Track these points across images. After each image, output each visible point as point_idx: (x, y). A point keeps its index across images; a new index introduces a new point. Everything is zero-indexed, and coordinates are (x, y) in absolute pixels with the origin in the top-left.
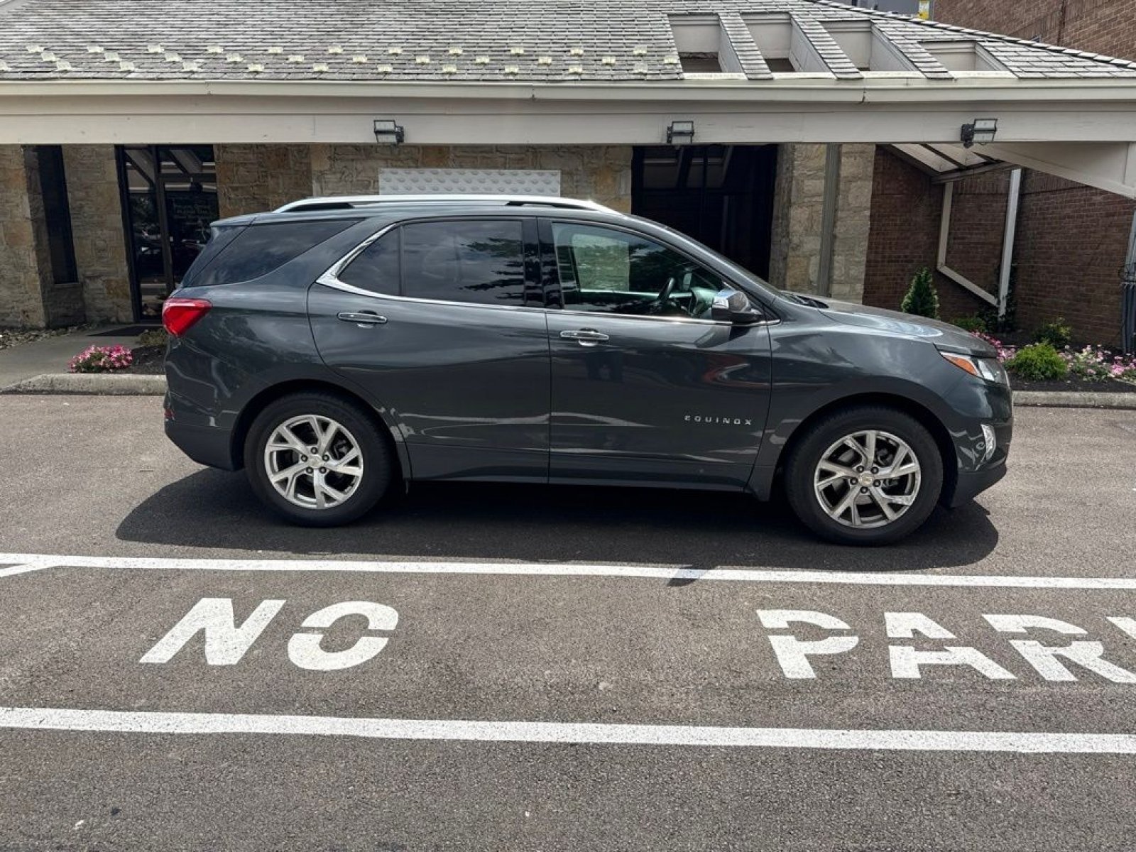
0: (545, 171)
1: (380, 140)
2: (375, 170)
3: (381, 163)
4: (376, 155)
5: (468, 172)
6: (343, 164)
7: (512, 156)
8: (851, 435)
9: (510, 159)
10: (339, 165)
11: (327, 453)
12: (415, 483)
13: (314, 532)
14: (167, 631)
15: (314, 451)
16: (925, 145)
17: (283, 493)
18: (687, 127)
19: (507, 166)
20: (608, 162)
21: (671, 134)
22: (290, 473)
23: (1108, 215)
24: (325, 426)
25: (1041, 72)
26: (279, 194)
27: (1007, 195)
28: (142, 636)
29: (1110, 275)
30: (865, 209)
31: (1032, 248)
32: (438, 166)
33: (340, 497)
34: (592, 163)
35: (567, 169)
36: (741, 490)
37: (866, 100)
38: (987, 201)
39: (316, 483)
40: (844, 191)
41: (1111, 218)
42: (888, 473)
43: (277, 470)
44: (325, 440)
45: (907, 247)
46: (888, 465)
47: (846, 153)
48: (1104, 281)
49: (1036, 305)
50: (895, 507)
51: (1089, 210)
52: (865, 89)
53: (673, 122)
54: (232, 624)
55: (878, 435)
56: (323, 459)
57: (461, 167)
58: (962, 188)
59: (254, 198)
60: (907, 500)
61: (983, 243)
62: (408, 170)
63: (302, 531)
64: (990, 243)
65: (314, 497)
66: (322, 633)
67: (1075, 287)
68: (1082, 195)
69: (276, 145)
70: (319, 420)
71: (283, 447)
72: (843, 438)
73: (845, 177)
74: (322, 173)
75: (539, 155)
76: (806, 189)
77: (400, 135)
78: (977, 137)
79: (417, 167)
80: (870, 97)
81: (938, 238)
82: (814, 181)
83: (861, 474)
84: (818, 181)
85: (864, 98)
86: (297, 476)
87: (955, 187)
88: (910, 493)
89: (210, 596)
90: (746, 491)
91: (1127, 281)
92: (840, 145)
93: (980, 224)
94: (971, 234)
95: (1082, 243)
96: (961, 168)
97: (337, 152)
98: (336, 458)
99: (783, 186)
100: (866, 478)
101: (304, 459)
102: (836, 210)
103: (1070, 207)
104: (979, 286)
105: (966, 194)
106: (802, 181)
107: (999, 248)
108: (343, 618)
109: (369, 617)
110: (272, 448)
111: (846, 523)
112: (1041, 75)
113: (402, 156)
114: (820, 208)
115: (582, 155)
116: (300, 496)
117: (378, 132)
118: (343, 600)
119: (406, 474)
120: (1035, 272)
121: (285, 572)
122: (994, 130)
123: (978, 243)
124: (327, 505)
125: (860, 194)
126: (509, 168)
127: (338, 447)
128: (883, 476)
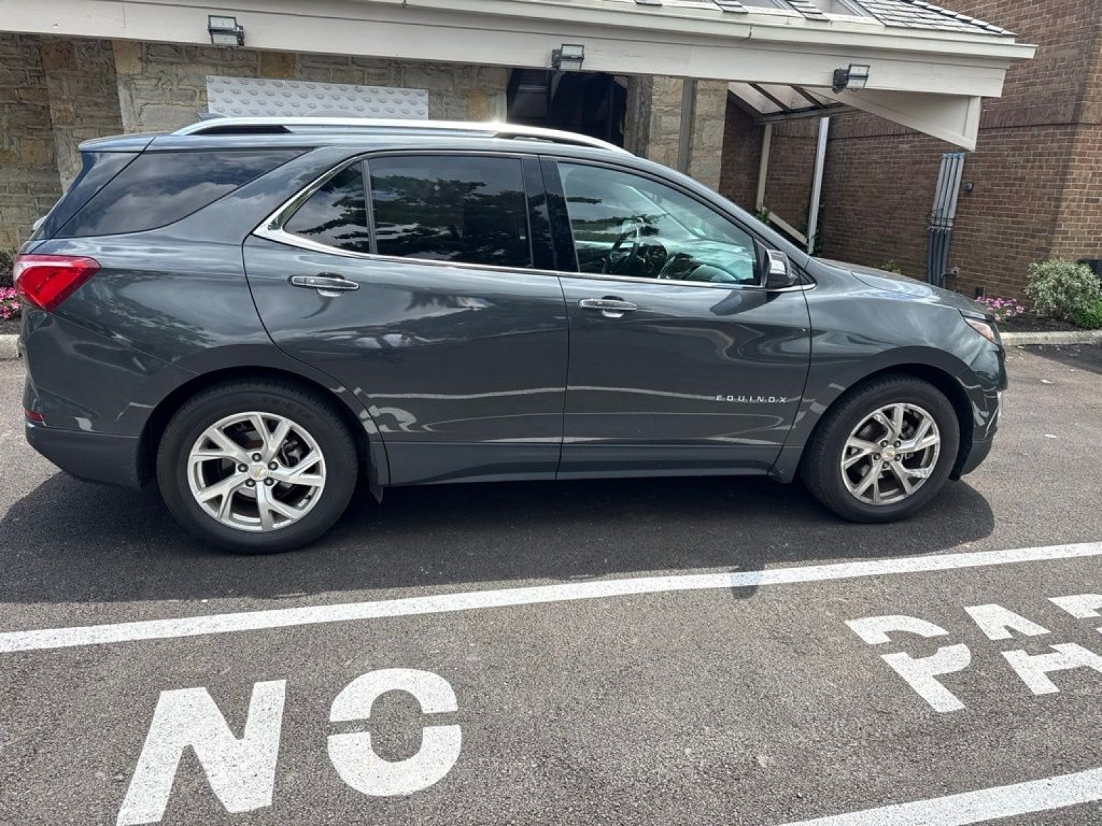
0: (410, 90)
1: (215, 41)
2: (202, 79)
3: (209, 69)
4: (201, 59)
5: (319, 87)
6: (160, 67)
7: (372, 71)
8: (882, 409)
9: (368, 73)
10: (153, 69)
11: (275, 460)
12: (390, 491)
13: (263, 562)
14: (134, 759)
15: (257, 458)
16: (754, 85)
17: (214, 514)
18: (576, 52)
19: (366, 82)
20: (482, 84)
21: (557, 57)
22: (224, 488)
23: (915, 163)
24: (272, 426)
25: (902, 22)
26: (63, 101)
27: (817, 138)
28: (99, 774)
29: (916, 220)
30: (718, 148)
31: (839, 191)
32: (282, 78)
33: (294, 514)
34: (465, 85)
35: (435, 89)
36: (764, 472)
37: (752, 37)
38: (800, 144)
39: (261, 500)
40: (699, 130)
41: (918, 166)
42: (909, 446)
43: (203, 486)
44: (273, 443)
45: (730, 187)
46: (909, 438)
47: (702, 90)
48: (910, 224)
49: (842, 245)
50: (913, 480)
51: (896, 157)
52: (752, 25)
53: (563, 45)
54: (227, 732)
55: (906, 408)
56: (269, 467)
57: (310, 80)
58: (779, 132)
59: (22, 104)
60: (923, 473)
61: (796, 185)
62: (244, 80)
64: (801, 185)
65: (256, 514)
66: (366, 729)
67: (881, 229)
68: (889, 143)
69: (55, 37)
70: (264, 418)
71: (212, 455)
72: (873, 413)
73: (700, 115)
74: (131, 78)
75: (403, 71)
76: (663, 125)
77: (241, 36)
78: (852, 83)
79: (255, 77)
80: (757, 34)
81: (757, 178)
82: (671, 117)
83: (885, 449)
84: (673, 118)
85: (750, 34)
86: (233, 493)
87: (774, 129)
88: (927, 465)
89: (171, 686)
90: (770, 474)
91: (934, 225)
92: (695, 81)
93: (793, 166)
94: (785, 175)
95: (889, 188)
96: (786, 112)
97: (149, 51)
98: (284, 463)
99: (636, 120)
100: (888, 453)
101: (243, 468)
102: (690, 149)
103: (877, 153)
104: (791, 225)
105: (782, 137)
106: (660, 117)
107: (809, 189)
108: (380, 700)
109: (413, 692)
110: (197, 456)
111: (867, 500)
112: (903, 25)
113: (236, 63)
114: (676, 146)
115: (452, 75)
116: (236, 516)
117: (212, 31)
118: (364, 671)
119: (382, 479)
120: (843, 213)
121: (257, 631)
122: (865, 77)
123: (791, 185)
124: (276, 526)
125: (713, 133)
126: (368, 85)
127: (292, 452)
128: (904, 450)
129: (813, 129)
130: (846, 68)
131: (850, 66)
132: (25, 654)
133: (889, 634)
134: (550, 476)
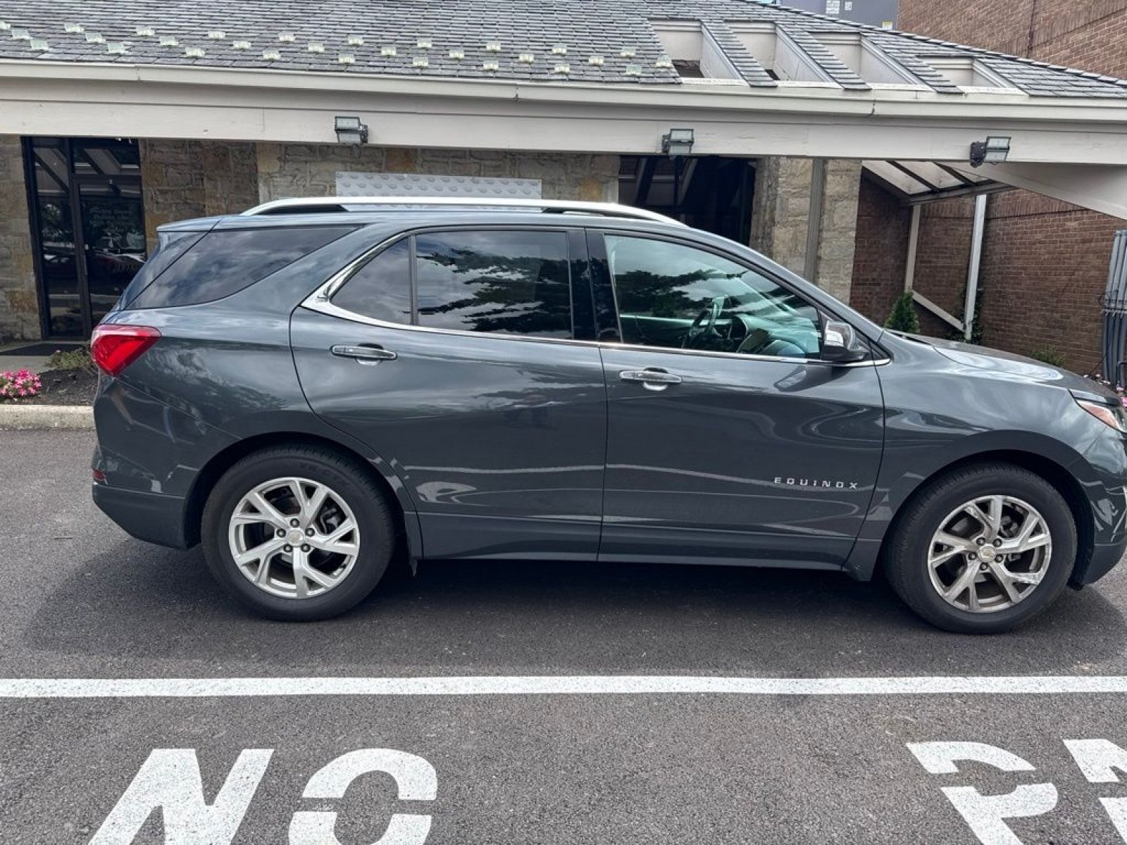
0: (523, 180)
1: (341, 140)
2: (332, 175)
3: (340, 166)
4: (332, 156)
5: (439, 179)
6: (295, 166)
7: (487, 163)
8: (974, 501)
9: (485, 165)
10: (290, 167)
11: (312, 526)
12: (424, 563)
13: (294, 629)
14: (104, 814)
15: (294, 523)
16: (894, 164)
17: (252, 578)
18: (684, 136)
19: (482, 174)
20: (593, 172)
21: (667, 142)
22: (263, 552)
23: (1084, 241)
24: (310, 491)
25: (1050, 91)
26: (217, 199)
27: (972, 219)
28: (68, 825)
29: (1087, 302)
30: (851, 229)
31: (999, 273)
32: (404, 172)
33: (328, 582)
34: (577, 173)
35: (548, 178)
36: (836, 567)
37: (875, 113)
38: (953, 225)
39: (296, 566)
40: (830, 211)
41: (1088, 245)
42: (1010, 545)
43: (244, 548)
44: (310, 508)
45: (875, 270)
46: (1012, 536)
47: (833, 171)
48: (1080, 308)
49: (1004, 331)
50: (1020, 587)
51: (1063, 236)
52: (875, 101)
53: (672, 130)
54: (200, 797)
55: (1005, 501)
56: (307, 534)
57: (431, 173)
58: (929, 212)
59: (186, 203)
60: (1033, 578)
61: (949, 267)
62: (369, 175)
63: (277, 628)
64: (956, 268)
65: (292, 580)
66: (335, 810)
67: (1047, 314)
68: (1054, 221)
69: (215, 143)
70: (302, 484)
71: (253, 518)
72: (965, 505)
73: (831, 196)
74: (270, 175)
75: (517, 163)
76: (791, 207)
77: (364, 135)
78: (990, 156)
79: (380, 172)
80: (880, 110)
81: (905, 261)
82: (799, 199)
83: (981, 548)
84: (802, 201)
85: (873, 110)
86: (271, 557)
87: (923, 210)
88: (1037, 569)
89: (164, 745)
90: (844, 569)
91: (1108, 308)
92: (825, 160)
93: (946, 248)
94: (938, 257)
95: (1056, 269)
96: (934, 191)
97: (289, 152)
98: (322, 531)
99: (763, 204)
100: (986, 552)
101: (281, 533)
102: (820, 231)
103: (1040, 232)
104: (945, 310)
105: (933, 217)
106: (787, 199)
107: (964, 272)
108: (359, 779)
109: (395, 775)
110: (239, 518)
111: (962, 606)
112: (1051, 94)
113: (363, 159)
114: (804, 228)
115: (565, 164)
116: (274, 581)
117: (339, 131)
118: (353, 748)
119: (415, 551)
120: (1004, 297)
121: (266, 697)
122: (1007, 149)
123: (944, 267)
124: (310, 593)
125: (846, 214)
126: (484, 176)
127: (327, 519)
128: (1006, 549)
129: (968, 209)
130: (984, 141)
131: (988, 138)
132: (47, 701)
133: (958, 763)
134: (590, 557)
